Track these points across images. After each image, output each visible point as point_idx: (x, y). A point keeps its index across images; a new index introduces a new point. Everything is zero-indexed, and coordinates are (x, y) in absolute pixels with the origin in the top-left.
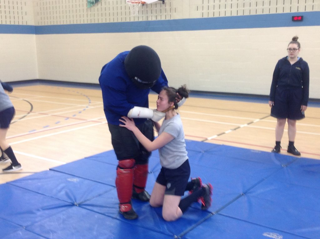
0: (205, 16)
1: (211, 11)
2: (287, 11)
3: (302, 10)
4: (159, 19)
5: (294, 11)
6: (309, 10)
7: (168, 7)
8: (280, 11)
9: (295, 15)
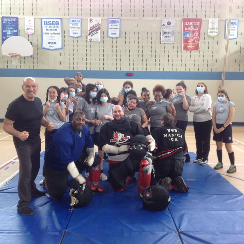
0: (67, 69)
1: (71, 66)
2: (123, 70)
3: (131, 70)
4: (27, 68)
5: (127, 70)
6: (136, 70)
7: (35, 60)
8: (119, 70)
9: (128, 73)
